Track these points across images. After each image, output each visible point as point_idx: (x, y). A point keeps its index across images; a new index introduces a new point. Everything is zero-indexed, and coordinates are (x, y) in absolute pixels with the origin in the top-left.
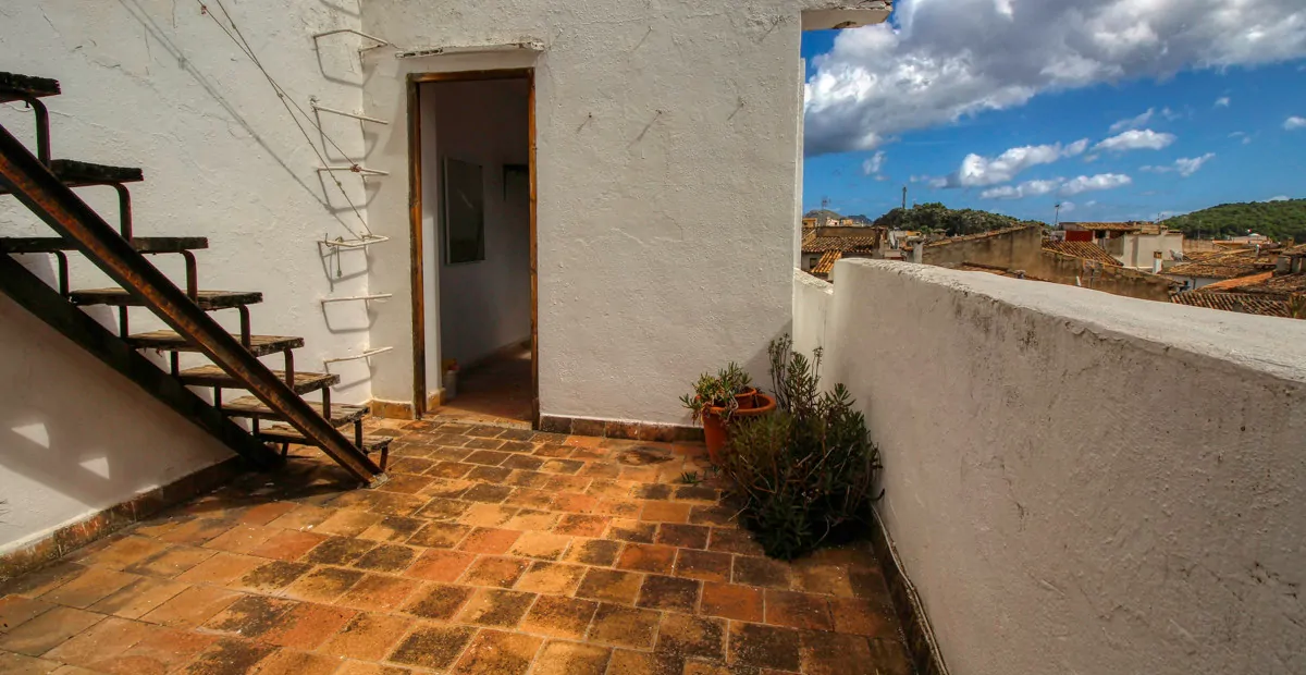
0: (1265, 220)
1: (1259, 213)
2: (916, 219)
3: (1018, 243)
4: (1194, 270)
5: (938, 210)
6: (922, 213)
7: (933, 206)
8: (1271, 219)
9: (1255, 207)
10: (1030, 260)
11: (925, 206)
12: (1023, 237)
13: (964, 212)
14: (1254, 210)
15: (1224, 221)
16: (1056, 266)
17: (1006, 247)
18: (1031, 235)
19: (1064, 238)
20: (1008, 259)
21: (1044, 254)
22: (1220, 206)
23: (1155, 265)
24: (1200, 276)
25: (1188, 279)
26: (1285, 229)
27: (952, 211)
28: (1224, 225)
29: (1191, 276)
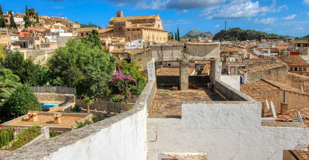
2: (230, 34)
3: (280, 72)
5: (238, 30)
6: (232, 31)
7: (237, 29)
10: (284, 78)
11: (234, 29)
12: (282, 69)
13: (248, 31)
16: (293, 80)
17: (276, 73)
18: (285, 68)
19: (289, 54)
20: (276, 77)
21: (289, 76)
27: (243, 30)
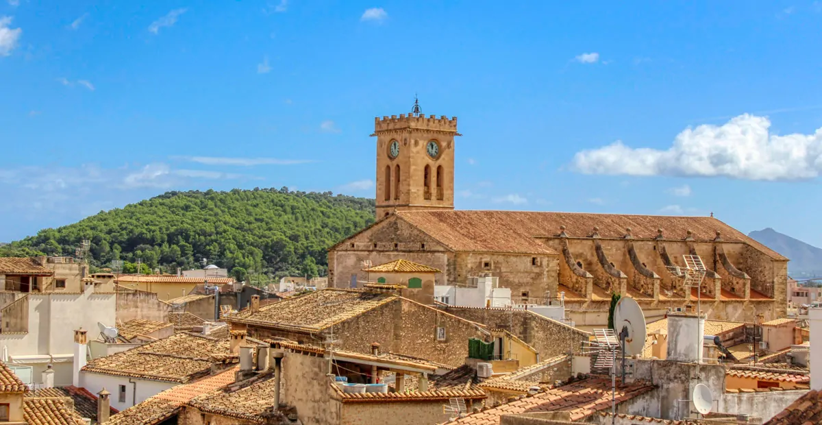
0: (225, 223)
1: (216, 210)
4: (133, 363)
8: (232, 220)
9: (212, 199)
14: (211, 204)
15: (172, 223)
22: (167, 196)
23: (77, 351)
24: (142, 377)
25: (125, 382)
26: (250, 238)
28: (172, 229)
29: (129, 376)
